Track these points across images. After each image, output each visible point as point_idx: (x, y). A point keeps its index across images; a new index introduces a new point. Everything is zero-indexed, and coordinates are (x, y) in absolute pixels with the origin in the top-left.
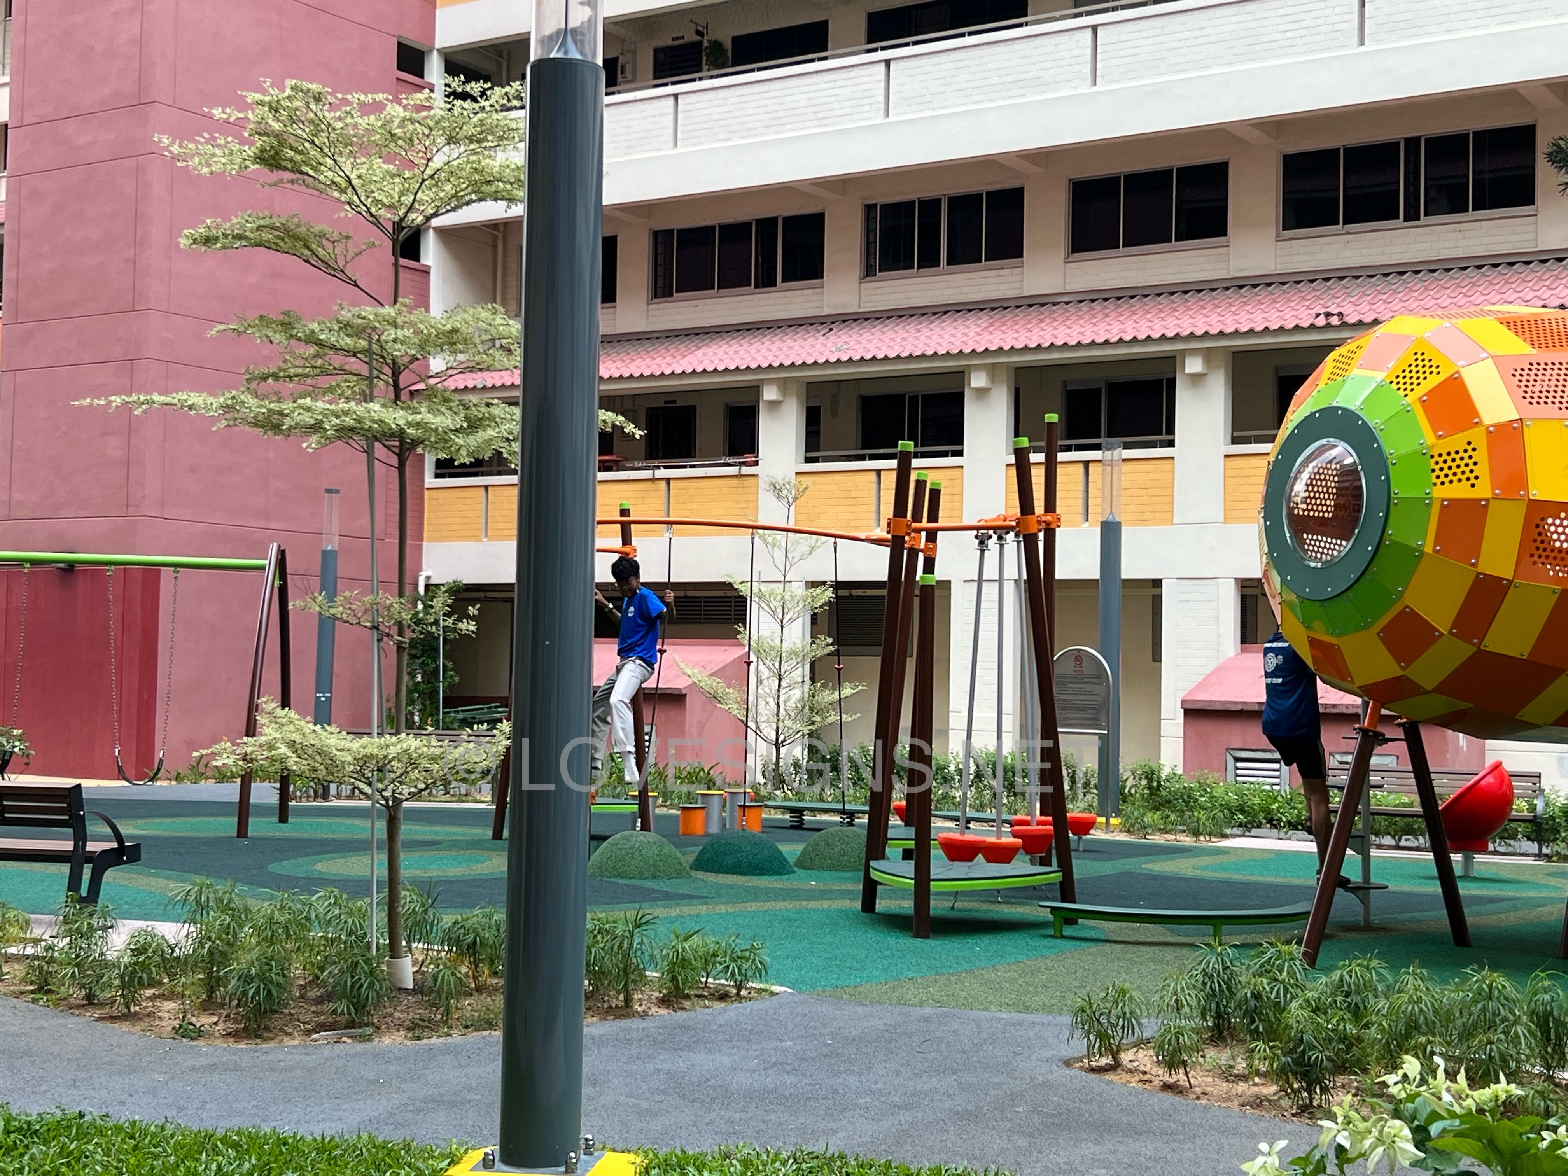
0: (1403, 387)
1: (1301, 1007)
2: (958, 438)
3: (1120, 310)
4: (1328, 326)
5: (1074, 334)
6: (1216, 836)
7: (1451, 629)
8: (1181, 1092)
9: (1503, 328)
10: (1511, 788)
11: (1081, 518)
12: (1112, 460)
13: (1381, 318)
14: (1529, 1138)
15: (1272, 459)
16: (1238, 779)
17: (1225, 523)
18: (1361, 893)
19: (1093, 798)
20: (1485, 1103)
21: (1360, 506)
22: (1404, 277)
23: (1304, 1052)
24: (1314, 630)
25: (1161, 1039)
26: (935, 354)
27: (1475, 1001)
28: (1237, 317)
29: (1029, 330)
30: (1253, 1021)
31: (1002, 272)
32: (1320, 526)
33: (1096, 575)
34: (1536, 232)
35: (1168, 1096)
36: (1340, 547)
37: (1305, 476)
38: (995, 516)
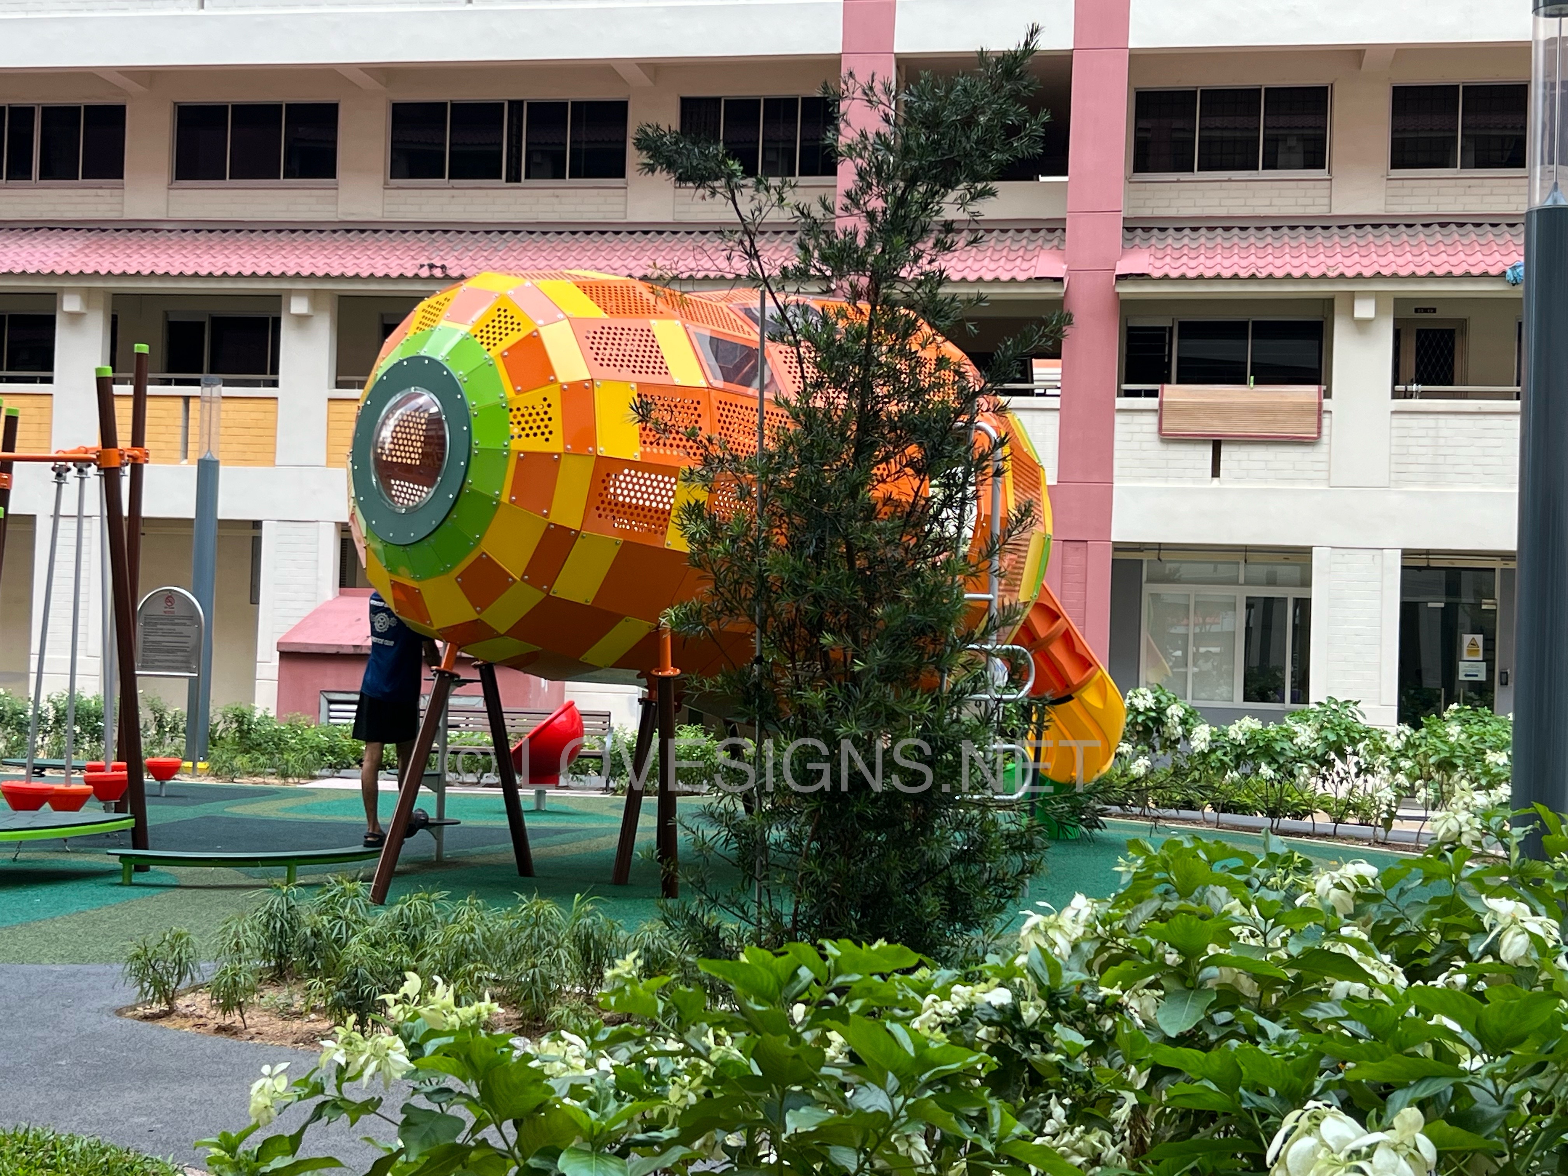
0: (486, 341)
1: (361, 942)
2: (49, 365)
3: (225, 243)
4: (432, 277)
5: (177, 264)
6: (304, 777)
7: (524, 575)
8: (235, 1033)
9: (579, 292)
10: (581, 726)
11: (179, 454)
12: (211, 397)
13: (466, 273)
14: (502, 1052)
15: (361, 404)
16: (332, 721)
17: (327, 466)
18: (434, 829)
19: (180, 741)
20: (468, 1020)
21: (443, 454)
22: (505, 236)
23: (357, 986)
24: (398, 574)
25: (217, 982)
26: (24, 272)
27: (522, 929)
28: (343, 261)
29: (129, 256)
30: (311, 959)
31: (100, 192)
32: (406, 472)
33: (192, 515)
34: (626, 205)
35: (222, 1038)
36: (425, 493)
37: (392, 422)
38: (75, 447)
